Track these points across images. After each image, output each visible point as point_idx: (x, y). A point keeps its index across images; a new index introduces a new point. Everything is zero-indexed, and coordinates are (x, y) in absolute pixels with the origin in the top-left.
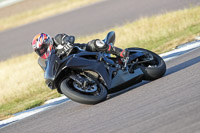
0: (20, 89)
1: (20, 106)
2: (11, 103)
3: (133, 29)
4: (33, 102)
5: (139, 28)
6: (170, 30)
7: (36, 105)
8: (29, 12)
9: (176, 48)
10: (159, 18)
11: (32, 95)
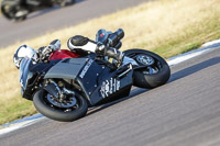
0: (175, 31)
1: (175, 50)
2: (165, 47)
4: (189, 45)
11: (188, 37)
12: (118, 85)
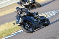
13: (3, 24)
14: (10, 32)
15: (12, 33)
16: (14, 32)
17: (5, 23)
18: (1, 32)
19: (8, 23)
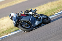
0: (12, 25)
3: (46, 6)
5: (48, 5)
6: (58, 6)
7: (17, 30)
8: (14, 1)
9: (60, 11)
10: (54, 2)
12: (39, 23)
13: (46, 4)
14: (53, 12)
15: (55, 13)
16: (57, 12)
17: (48, 3)
18: (44, 12)
19: (50, 3)
